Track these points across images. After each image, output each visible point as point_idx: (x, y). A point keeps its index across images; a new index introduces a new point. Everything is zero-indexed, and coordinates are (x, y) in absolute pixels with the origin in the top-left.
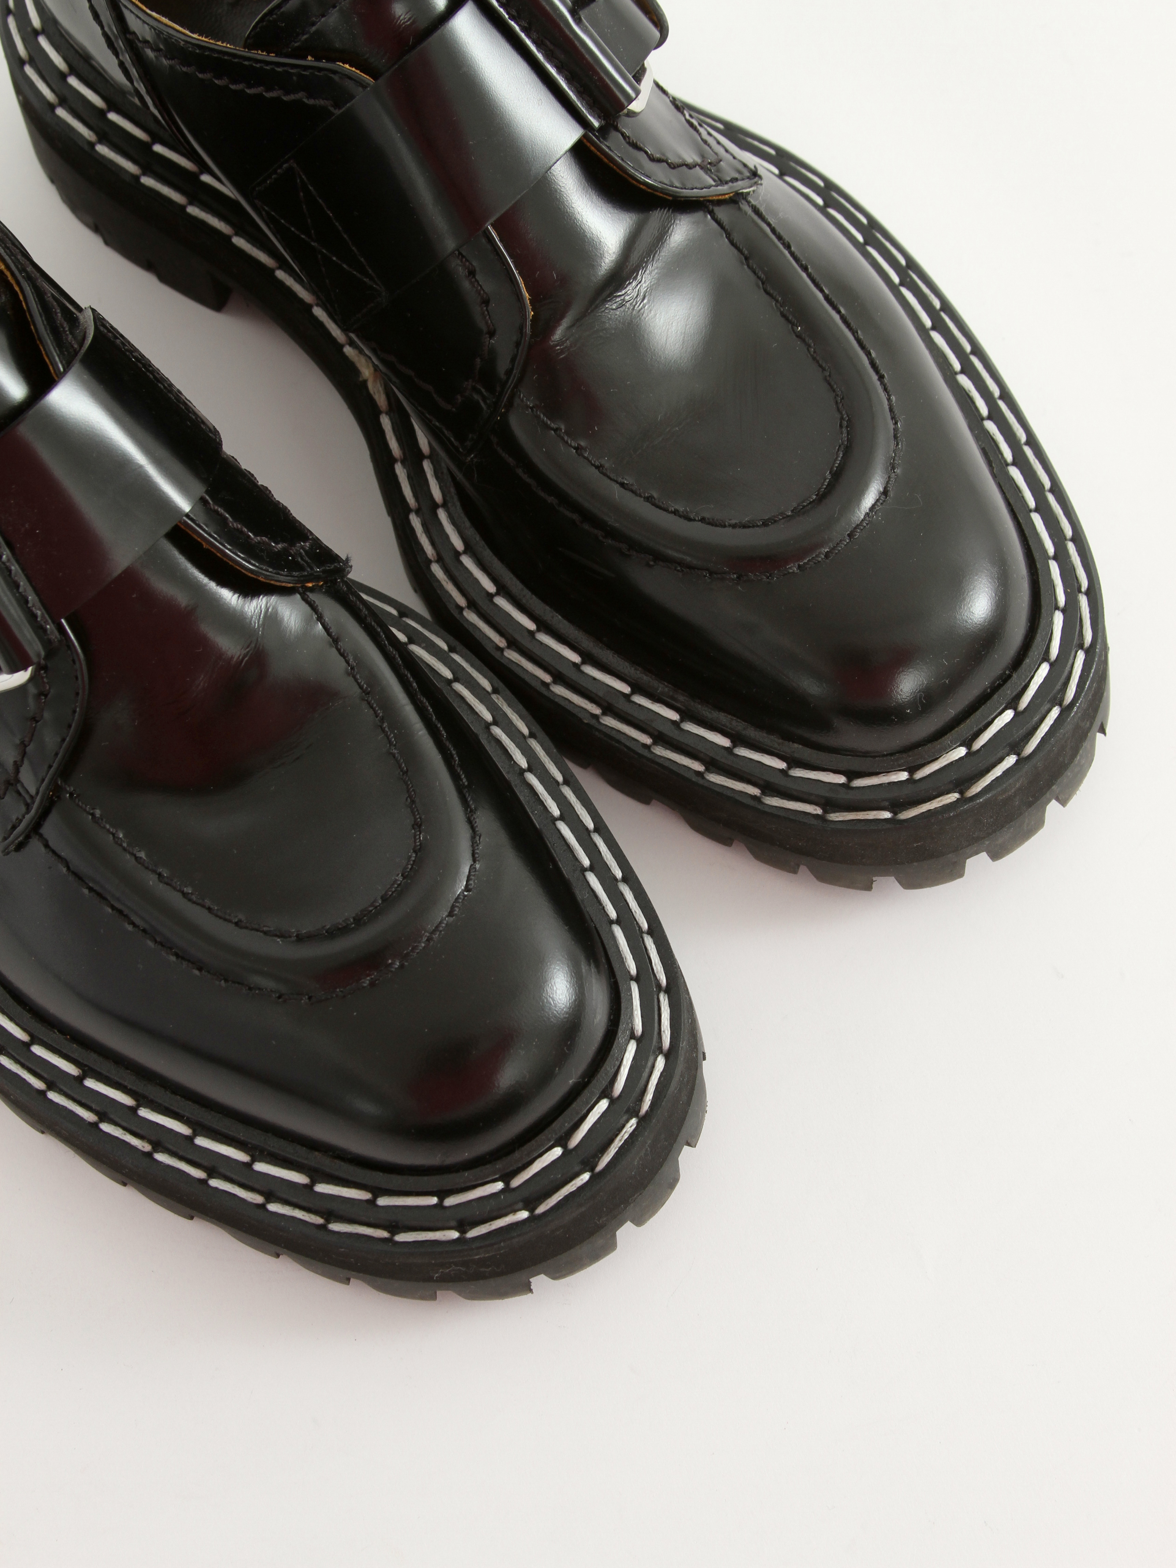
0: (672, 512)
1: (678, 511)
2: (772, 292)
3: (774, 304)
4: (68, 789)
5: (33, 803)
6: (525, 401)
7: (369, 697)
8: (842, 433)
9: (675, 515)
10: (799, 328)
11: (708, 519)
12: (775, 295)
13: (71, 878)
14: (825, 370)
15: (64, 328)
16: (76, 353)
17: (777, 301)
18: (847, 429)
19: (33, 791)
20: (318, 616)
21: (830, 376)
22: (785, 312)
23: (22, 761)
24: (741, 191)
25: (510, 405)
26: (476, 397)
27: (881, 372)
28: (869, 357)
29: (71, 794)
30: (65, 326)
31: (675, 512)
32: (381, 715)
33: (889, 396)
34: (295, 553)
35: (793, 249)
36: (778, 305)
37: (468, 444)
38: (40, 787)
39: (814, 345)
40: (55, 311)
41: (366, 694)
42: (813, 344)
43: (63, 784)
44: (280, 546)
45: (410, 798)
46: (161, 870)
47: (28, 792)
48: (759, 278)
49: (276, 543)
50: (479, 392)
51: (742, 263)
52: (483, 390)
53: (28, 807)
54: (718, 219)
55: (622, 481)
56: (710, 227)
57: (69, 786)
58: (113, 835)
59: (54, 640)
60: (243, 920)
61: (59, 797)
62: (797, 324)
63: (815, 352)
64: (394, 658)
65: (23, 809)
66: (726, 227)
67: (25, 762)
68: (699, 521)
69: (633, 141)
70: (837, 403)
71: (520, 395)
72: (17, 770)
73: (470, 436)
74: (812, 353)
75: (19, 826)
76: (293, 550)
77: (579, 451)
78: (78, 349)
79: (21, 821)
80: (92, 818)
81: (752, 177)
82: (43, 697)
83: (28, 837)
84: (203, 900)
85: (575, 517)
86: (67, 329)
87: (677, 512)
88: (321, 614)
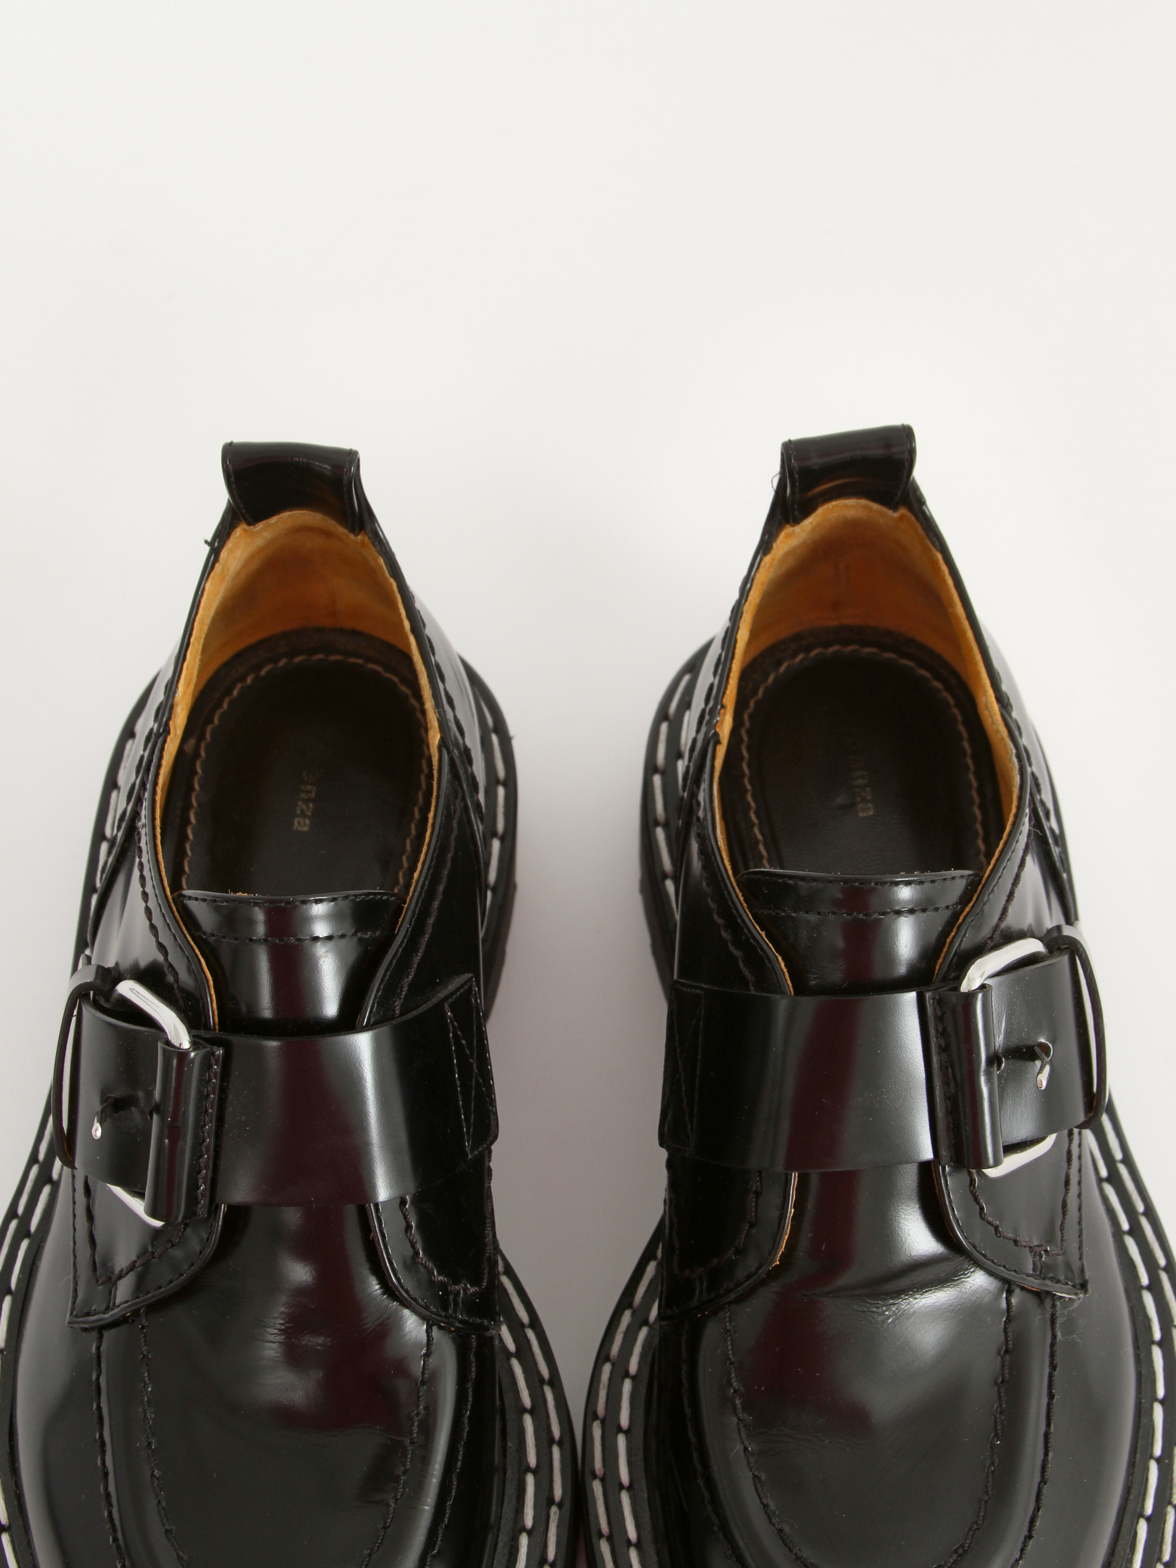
0: (763, 1503)
1: (768, 1507)
2: (1002, 1394)
3: (996, 1405)
4: (144, 1321)
5: (112, 1310)
6: (726, 1320)
7: (411, 1446)
8: (951, 1556)
9: (764, 1508)
10: (999, 1442)
11: (785, 1534)
12: (1002, 1399)
13: (94, 1387)
14: (987, 1495)
15: (402, 991)
16: (392, 1018)
17: (1001, 1405)
18: (957, 1558)
19: (118, 1302)
20: (426, 1352)
21: (986, 1501)
22: (998, 1420)
23: (127, 1273)
24: (1054, 1293)
25: (715, 1313)
26: (698, 1283)
27: (1033, 1532)
28: (1035, 1512)
29: (143, 1327)
30: (404, 989)
31: (765, 1506)
32: (408, 1467)
33: (1021, 1558)
34: (451, 1290)
35: (1056, 1373)
36: (999, 1410)
37: (669, 1312)
38: (123, 1304)
39: (998, 1466)
40: (410, 972)
41: (410, 1442)
42: (997, 1464)
43: (144, 1315)
44: (440, 1278)
45: (371, 1551)
46: (154, 1441)
47: (115, 1298)
48: (1003, 1375)
49: (439, 1274)
50: (702, 1284)
51: (999, 1353)
52: (705, 1284)
53: (108, 1309)
54: (1010, 1302)
55: (748, 1445)
56: (997, 1304)
57: (147, 1320)
58: (145, 1384)
59: (199, 1215)
60: (173, 1532)
61: (133, 1321)
62: (999, 1437)
63: (993, 1472)
64: (462, 1430)
65: (104, 1307)
66: (1011, 1313)
67: (128, 1276)
68: (777, 1529)
69: (975, 1193)
70: (970, 1529)
71: (727, 1313)
72: (120, 1276)
73: (675, 1308)
74: (989, 1471)
75: (92, 1316)
76: (451, 1287)
77: (735, 1394)
78: (396, 1016)
79: (95, 1314)
80: (142, 1358)
81: (1078, 1287)
82: (170, 1245)
83: (93, 1329)
84: (161, 1491)
85: (693, 1440)
86: (404, 993)
87: (766, 1507)
88: (430, 1353)
